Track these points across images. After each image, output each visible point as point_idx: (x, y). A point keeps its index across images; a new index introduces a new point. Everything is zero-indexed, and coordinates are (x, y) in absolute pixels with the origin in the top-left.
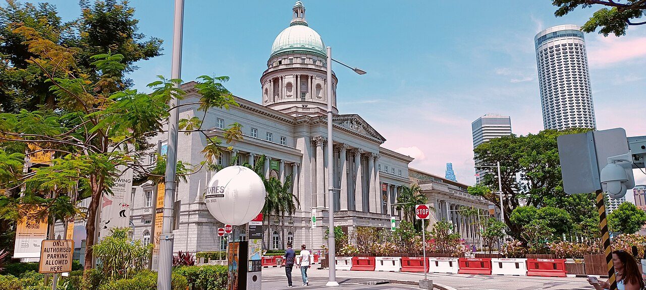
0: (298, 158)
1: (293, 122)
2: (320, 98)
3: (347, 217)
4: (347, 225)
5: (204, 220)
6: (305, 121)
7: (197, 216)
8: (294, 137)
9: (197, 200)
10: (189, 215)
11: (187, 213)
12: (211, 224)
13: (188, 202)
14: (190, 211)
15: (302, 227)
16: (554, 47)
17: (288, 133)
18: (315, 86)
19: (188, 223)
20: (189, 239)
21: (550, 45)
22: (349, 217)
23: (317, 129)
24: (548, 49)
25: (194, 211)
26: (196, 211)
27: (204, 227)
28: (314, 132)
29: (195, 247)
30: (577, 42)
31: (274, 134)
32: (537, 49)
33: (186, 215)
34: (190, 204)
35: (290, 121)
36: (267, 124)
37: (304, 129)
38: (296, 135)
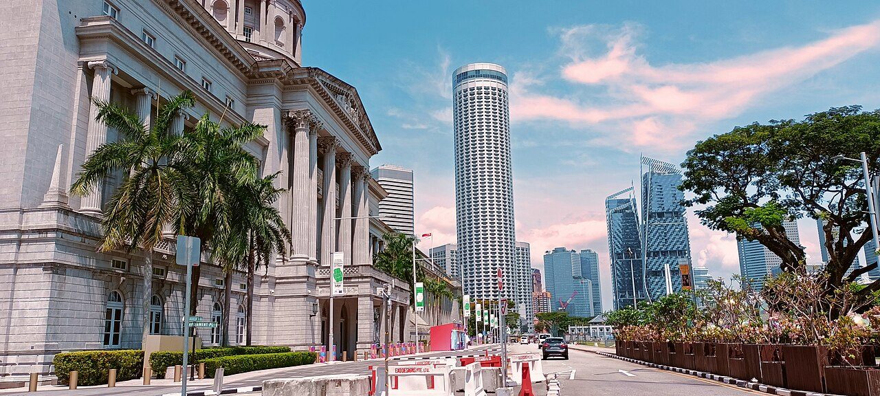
0: (259, 150)
1: (249, 72)
2: (281, 45)
3: (358, 277)
4: (356, 293)
5: (72, 259)
6: (278, 74)
7: (52, 246)
8: (247, 105)
9: (51, 199)
10: (20, 242)
11: (14, 236)
12: (86, 274)
13: (17, 205)
14: (23, 232)
15: (261, 297)
16: (476, 88)
17: (237, 93)
18: (274, 19)
19: (17, 267)
20: (15, 314)
21: (471, 85)
22: (362, 277)
23: (299, 95)
24: (469, 90)
25: (40, 231)
26: (47, 231)
27: (70, 279)
28: (292, 101)
29: (42, 337)
30: (500, 86)
31: (214, 84)
32: (455, 88)
33: (11, 241)
34: (23, 211)
35: (246, 68)
36: (203, 57)
37: (273, 92)
38: (253, 100)
